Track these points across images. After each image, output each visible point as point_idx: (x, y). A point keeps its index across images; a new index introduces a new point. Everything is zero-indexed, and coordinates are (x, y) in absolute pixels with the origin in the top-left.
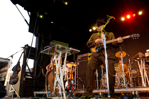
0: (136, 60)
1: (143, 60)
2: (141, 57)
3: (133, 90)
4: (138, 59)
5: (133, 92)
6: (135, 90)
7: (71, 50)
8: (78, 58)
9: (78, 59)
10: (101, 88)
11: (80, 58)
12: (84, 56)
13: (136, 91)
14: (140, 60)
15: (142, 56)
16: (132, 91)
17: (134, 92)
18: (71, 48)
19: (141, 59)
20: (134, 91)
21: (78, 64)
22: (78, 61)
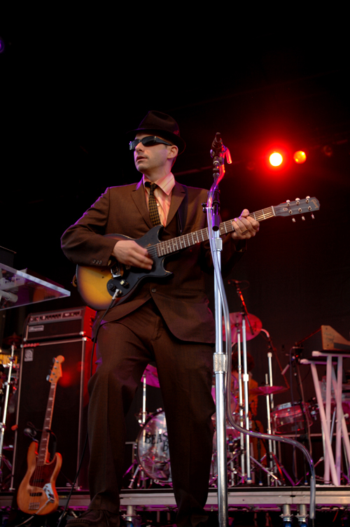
0: (304, 361)
1: (335, 360)
2: (331, 347)
3: (289, 501)
4: (316, 353)
5: (287, 510)
6: (296, 501)
7: (23, 283)
8: (32, 329)
9: (31, 334)
10: (135, 486)
11: (42, 329)
12: (61, 319)
13: (298, 506)
14: (324, 359)
15: (336, 345)
16: (282, 506)
17: (292, 512)
18: (22, 274)
19: (330, 357)
20: (292, 506)
21: (29, 356)
22: (28, 342)
